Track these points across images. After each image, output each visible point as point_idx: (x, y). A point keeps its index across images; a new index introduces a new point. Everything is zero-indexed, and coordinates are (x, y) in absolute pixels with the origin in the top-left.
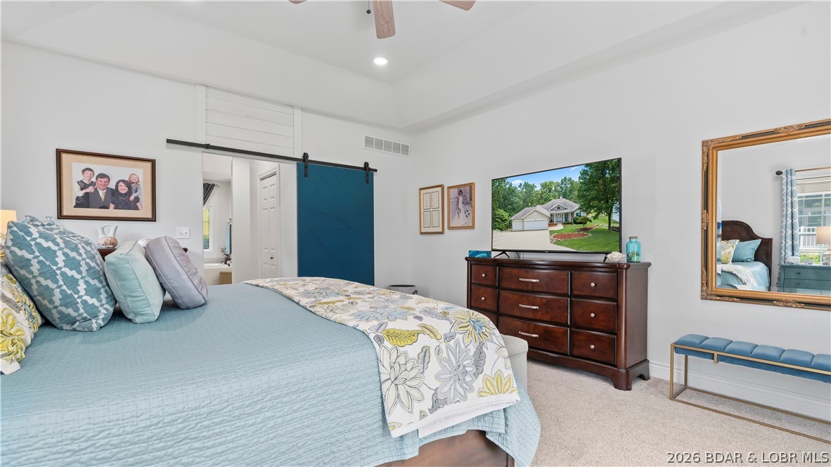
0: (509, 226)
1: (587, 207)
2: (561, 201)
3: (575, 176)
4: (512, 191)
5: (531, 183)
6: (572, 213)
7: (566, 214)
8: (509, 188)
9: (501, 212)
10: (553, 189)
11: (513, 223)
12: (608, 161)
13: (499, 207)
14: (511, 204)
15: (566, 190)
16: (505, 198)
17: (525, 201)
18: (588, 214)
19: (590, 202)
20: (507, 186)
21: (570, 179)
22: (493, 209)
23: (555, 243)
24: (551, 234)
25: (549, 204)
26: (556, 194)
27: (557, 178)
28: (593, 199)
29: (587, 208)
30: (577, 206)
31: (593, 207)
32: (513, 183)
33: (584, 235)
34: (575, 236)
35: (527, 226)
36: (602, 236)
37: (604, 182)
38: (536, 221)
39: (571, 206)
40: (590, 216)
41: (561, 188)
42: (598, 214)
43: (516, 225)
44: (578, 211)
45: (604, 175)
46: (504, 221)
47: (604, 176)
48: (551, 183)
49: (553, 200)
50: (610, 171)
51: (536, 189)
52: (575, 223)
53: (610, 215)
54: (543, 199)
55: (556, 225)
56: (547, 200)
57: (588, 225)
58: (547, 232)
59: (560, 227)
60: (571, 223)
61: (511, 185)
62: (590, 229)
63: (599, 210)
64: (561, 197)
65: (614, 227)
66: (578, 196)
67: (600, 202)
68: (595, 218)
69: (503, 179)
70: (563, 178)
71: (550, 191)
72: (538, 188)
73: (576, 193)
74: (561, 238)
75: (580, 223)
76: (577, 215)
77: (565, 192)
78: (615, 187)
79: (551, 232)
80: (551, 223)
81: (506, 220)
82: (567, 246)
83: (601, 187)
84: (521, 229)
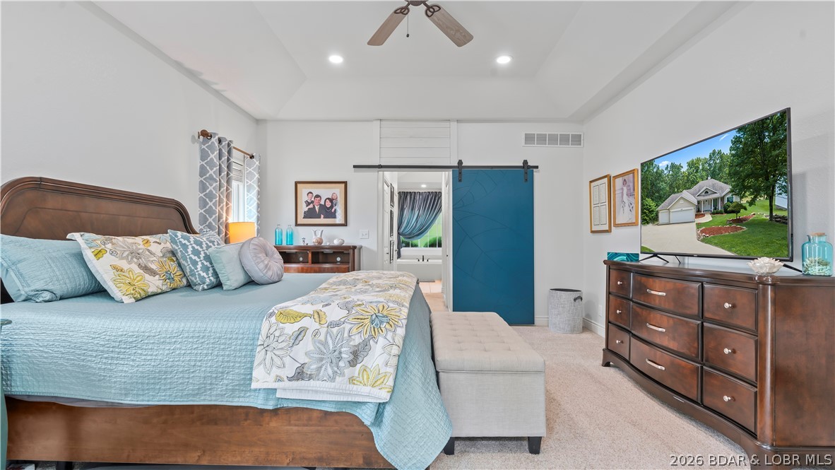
0: (655, 219)
1: (739, 189)
2: (709, 183)
3: (725, 147)
4: (659, 175)
5: (677, 163)
6: (722, 199)
7: (715, 200)
8: (657, 172)
9: (649, 201)
10: (701, 167)
11: (660, 215)
12: (767, 118)
13: (647, 196)
14: (658, 192)
15: (715, 167)
16: (653, 185)
17: (671, 186)
18: (741, 198)
19: (744, 181)
20: (655, 170)
21: (719, 152)
22: (642, 199)
23: (702, 241)
24: (698, 228)
25: (696, 187)
26: (704, 173)
27: (704, 153)
28: (748, 176)
29: (741, 190)
30: (728, 188)
31: (748, 188)
32: (660, 165)
33: (737, 229)
34: (726, 230)
35: (674, 217)
36: (762, 230)
37: (763, 149)
38: (682, 211)
39: (722, 188)
40: (744, 201)
41: (710, 165)
42: (756, 197)
43: (663, 217)
44: (730, 195)
45: (761, 138)
46: (651, 212)
47: (762, 140)
48: (699, 160)
49: (701, 183)
50: (769, 132)
51: (682, 170)
52: (726, 212)
53: (771, 198)
54: (690, 183)
55: (703, 215)
56: (694, 183)
57: (743, 214)
58: (694, 225)
59: (708, 218)
60: (721, 213)
61: (658, 168)
62: (745, 219)
63: (756, 193)
64: (709, 178)
65: (777, 217)
66: (729, 174)
67: (757, 180)
68: (752, 203)
69: (651, 162)
70: (711, 151)
71: (697, 172)
72: (685, 169)
73: (726, 170)
74: (709, 233)
75: (732, 212)
76: (728, 201)
77: (714, 171)
78: (777, 156)
79: (699, 225)
80: (699, 213)
81: (653, 211)
82: (716, 245)
83: (759, 157)
84: (667, 221)
